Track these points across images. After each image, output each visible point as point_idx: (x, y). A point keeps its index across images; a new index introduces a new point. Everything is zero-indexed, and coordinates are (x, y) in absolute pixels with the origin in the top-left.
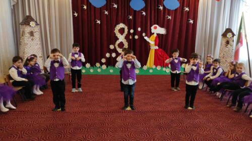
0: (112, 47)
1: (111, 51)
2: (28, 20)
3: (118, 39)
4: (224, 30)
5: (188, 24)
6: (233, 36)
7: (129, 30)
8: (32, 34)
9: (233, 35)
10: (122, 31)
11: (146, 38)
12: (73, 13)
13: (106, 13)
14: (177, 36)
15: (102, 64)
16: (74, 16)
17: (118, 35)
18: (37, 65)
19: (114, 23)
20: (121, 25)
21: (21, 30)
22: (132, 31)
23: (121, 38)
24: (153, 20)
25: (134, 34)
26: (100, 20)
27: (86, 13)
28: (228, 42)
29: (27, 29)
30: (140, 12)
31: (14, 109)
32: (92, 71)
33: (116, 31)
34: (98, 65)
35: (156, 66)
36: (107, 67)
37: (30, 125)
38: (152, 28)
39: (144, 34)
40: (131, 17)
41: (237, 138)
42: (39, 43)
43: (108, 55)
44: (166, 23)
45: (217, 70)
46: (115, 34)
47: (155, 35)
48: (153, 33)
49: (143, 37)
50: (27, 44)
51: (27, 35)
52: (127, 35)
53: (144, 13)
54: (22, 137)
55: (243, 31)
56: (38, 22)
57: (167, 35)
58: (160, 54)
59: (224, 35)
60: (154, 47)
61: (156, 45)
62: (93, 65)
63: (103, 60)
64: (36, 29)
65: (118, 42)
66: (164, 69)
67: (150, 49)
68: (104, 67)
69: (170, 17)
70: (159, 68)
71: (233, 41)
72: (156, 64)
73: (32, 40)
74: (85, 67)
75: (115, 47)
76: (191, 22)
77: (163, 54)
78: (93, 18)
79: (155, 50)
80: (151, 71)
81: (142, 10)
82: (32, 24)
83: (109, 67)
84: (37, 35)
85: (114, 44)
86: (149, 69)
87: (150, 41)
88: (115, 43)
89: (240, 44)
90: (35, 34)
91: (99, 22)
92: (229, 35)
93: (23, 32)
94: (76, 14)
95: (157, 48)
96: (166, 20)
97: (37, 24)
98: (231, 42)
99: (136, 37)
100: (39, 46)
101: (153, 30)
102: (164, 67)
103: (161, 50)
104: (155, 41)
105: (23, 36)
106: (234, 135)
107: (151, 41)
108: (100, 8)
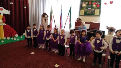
9: (48, 16)
14: (18, 16)
28: (45, 20)
35: (6, 37)
44: (9, 7)
57: (11, 15)
58: (8, 28)
61: (3, 22)
66: (12, 38)
69: (11, 3)
70: (8, 38)
71: (48, 19)
76: (25, 7)
77: (10, 28)
79: (4, 26)
89: (52, 21)
92: (46, 16)
95: (5, 24)
96: (9, 5)
102: (12, 37)
103: (8, 25)
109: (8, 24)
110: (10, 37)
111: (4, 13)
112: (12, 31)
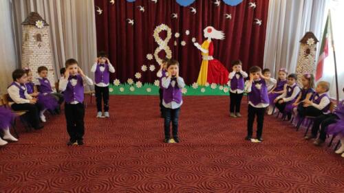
0: (149, 57)
1: (148, 63)
2: (33, 18)
3: (158, 46)
4: (304, 34)
5: (254, 26)
6: (316, 43)
7: (173, 33)
8: (39, 38)
9: (316, 41)
10: (163, 35)
11: (196, 45)
12: (96, 9)
13: (142, 9)
14: (239, 42)
15: (136, 80)
16: (97, 13)
17: (158, 40)
18: (46, 81)
19: (153, 24)
20: (163, 27)
21: (24, 33)
22: (177, 35)
23: (163, 45)
24: (206, 19)
25: (180, 39)
26: (134, 19)
27: (113, 8)
28: (308, 52)
29: (32, 32)
30: (189, 8)
31: (14, 141)
32: (122, 89)
33: (156, 35)
34: (130, 81)
35: (210, 83)
36: (143, 84)
37: (37, 164)
38: (206, 31)
39: (194, 40)
40: (176, 16)
41: (317, 180)
42: (49, 50)
43: (144, 68)
44: (224, 24)
45: (292, 89)
46: (154, 39)
47: (209, 41)
48: (207, 38)
49: (193, 43)
50: (33, 52)
51: (33, 39)
52: (170, 40)
53: (194, 10)
54: (26, 180)
55: (328, 36)
56: (48, 22)
57: (225, 41)
58: (216, 66)
59: (304, 41)
60: (207, 58)
61: (210, 54)
62: (123, 81)
63: (138, 75)
64: (45, 32)
65: (158, 50)
66: (221, 88)
67: (202, 59)
68: (139, 84)
69: (229, 16)
70: (214, 86)
71: (316, 49)
72: (210, 81)
73: (40, 46)
74: (113, 84)
75: (154, 57)
76: (259, 22)
77: (219, 67)
78: (123, 16)
79: (209, 61)
80: (203, 90)
81: (192, 5)
82: (39, 24)
83: (146, 85)
84: (46, 40)
85: (152, 52)
86: (200, 87)
87: (202, 49)
88: (154, 52)
89: (324, 53)
90: (43, 38)
91: (131, 22)
92: (310, 42)
93: (27, 35)
94: (100, 11)
95: (212, 58)
96: (224, 21)
97: (46, 25)
98: (312, 51)
99: (183, 43)
100: (49, 55)
101: (206, 34)
102: (220, 84)
103: (217, 61)
104: (210, 49)
105: (26, 40)
106: (313, 177)
107: (204, 49)
108: (134, 2)
109: (218, 59)
110: (217, 83)
111: (213, 38)
112: (222, 73)
